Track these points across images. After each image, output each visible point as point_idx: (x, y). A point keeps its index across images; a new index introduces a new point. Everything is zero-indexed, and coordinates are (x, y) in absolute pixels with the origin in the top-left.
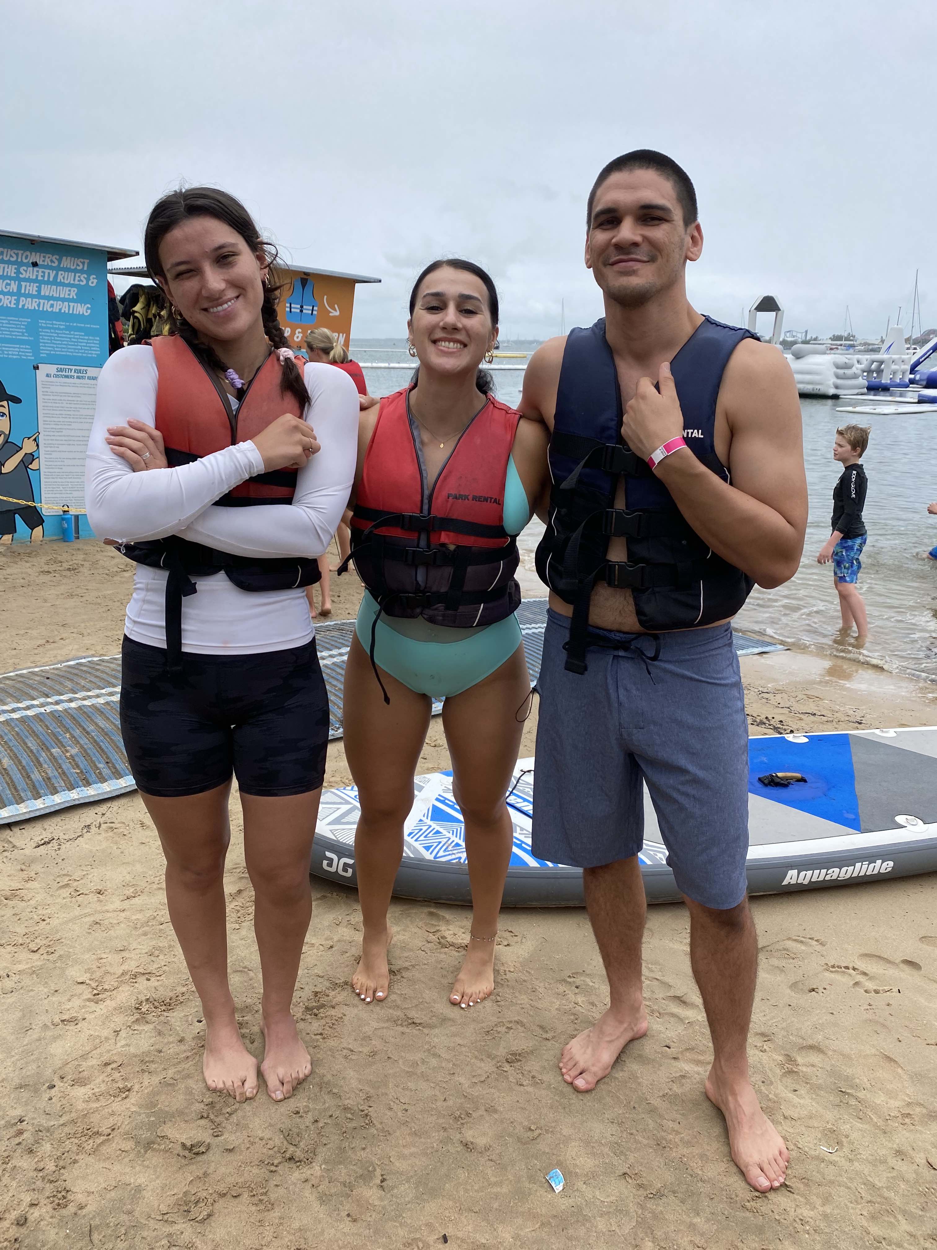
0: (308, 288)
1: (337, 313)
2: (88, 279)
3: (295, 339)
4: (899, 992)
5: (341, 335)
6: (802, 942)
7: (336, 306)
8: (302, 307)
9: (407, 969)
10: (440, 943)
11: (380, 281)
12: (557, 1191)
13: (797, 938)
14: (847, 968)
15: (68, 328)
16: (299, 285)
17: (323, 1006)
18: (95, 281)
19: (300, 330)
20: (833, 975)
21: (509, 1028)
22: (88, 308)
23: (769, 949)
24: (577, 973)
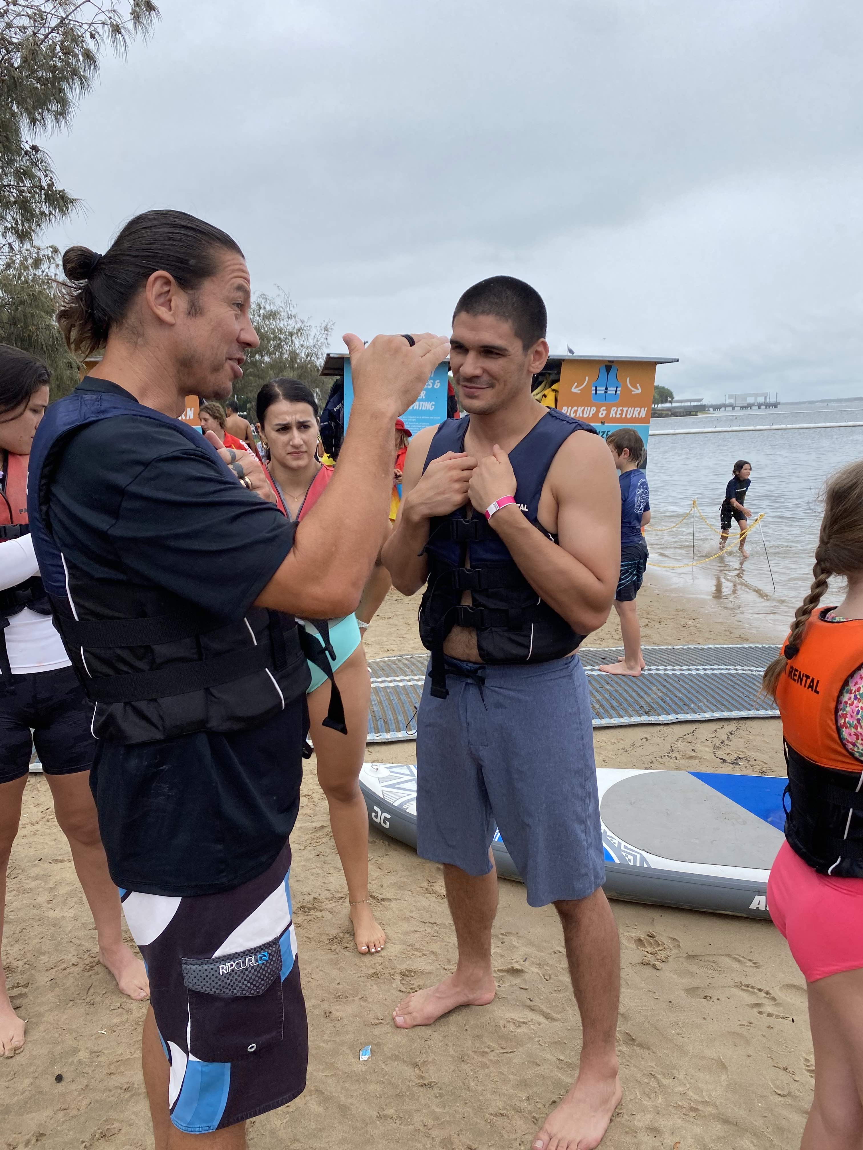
0: (612, 373)
1: (639, 391)
2: (434, 384)
3: (600, 415)
4: (793, 1021)
5: (643, 409)
6: (739, 961)
7: (638, 385)
8: (606, 389)
9: (389, 900)
10: (427, 889)
11: (678, 361)
12: (361, 1059)
13: (737, 957)
14: (760, 990)
15: (418, 421)
16: (604, 371)
17: (314, 908)
18: (439, 384)
19: (604, 408)
20: (741, 993)
21: (424, 955)
22: (433, 405)
23: (700, 958)
24: (511, 933)
